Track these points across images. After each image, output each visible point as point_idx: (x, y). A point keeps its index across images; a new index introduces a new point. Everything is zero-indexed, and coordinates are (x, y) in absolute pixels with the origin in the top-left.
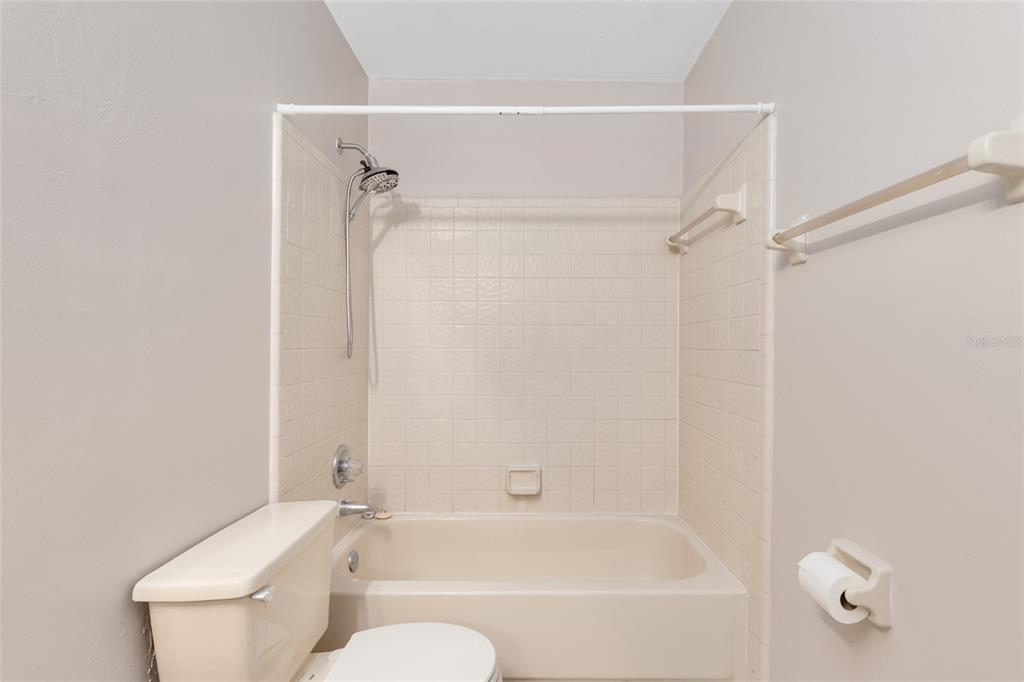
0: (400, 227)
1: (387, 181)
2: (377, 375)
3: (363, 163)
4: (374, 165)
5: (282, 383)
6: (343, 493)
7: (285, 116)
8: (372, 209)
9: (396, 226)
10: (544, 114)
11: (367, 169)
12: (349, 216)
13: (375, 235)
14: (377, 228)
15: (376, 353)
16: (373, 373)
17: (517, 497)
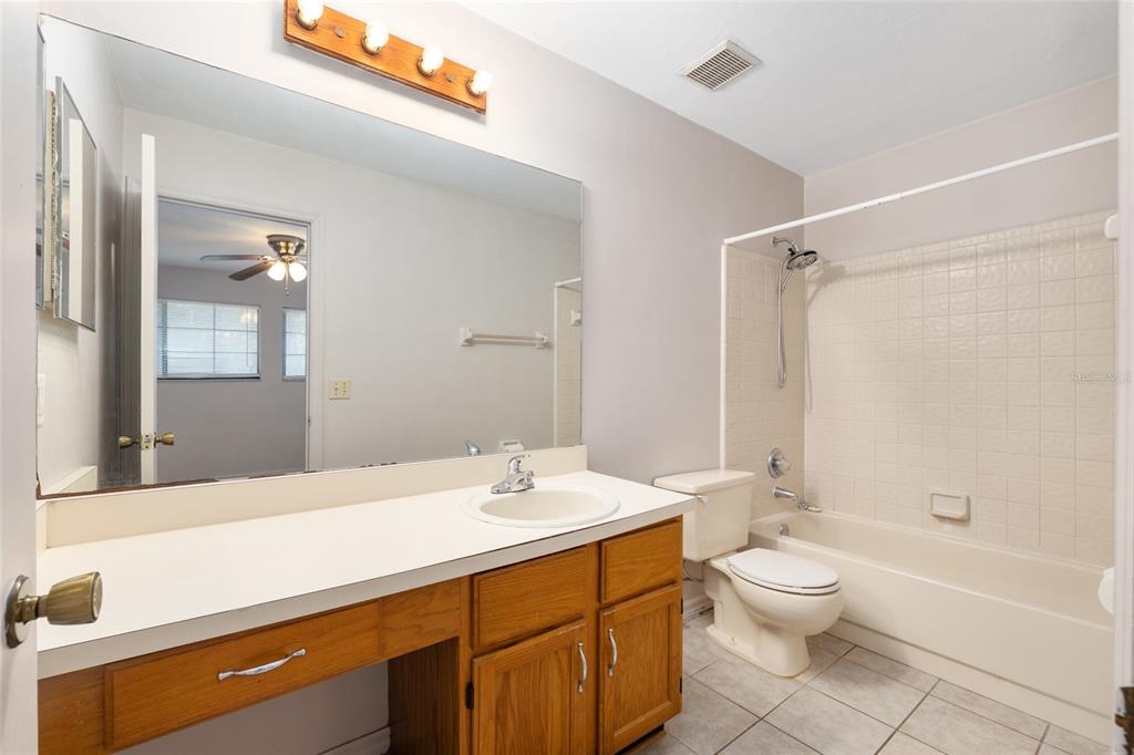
0: (829, 286)
1: (806, 260)
2: (811, 403)
3: (790, 250)
4: (797, 250)
5: (727, 401)
6: (779, 482)
7: (730, 245)
8: (807, 276)
9: (826, 286)
10: (902, 198)
11: (793, 253)
12: (781, 290)
13: (809, 295)
14: (811, 289)
15: (810, 386)
16: (808, 401)
17: (942, 518)
